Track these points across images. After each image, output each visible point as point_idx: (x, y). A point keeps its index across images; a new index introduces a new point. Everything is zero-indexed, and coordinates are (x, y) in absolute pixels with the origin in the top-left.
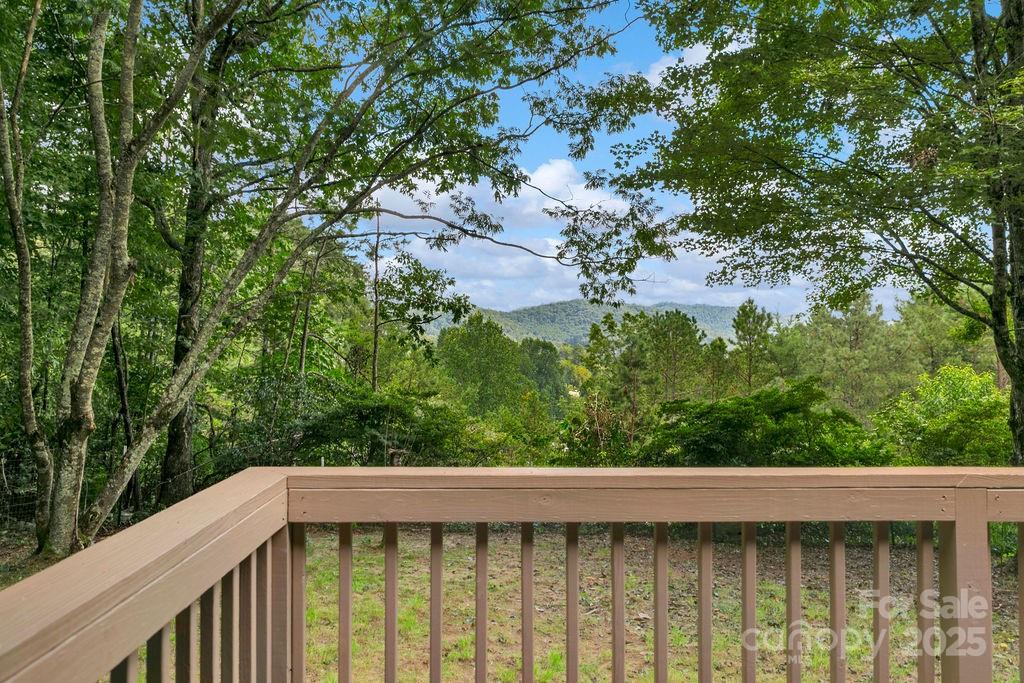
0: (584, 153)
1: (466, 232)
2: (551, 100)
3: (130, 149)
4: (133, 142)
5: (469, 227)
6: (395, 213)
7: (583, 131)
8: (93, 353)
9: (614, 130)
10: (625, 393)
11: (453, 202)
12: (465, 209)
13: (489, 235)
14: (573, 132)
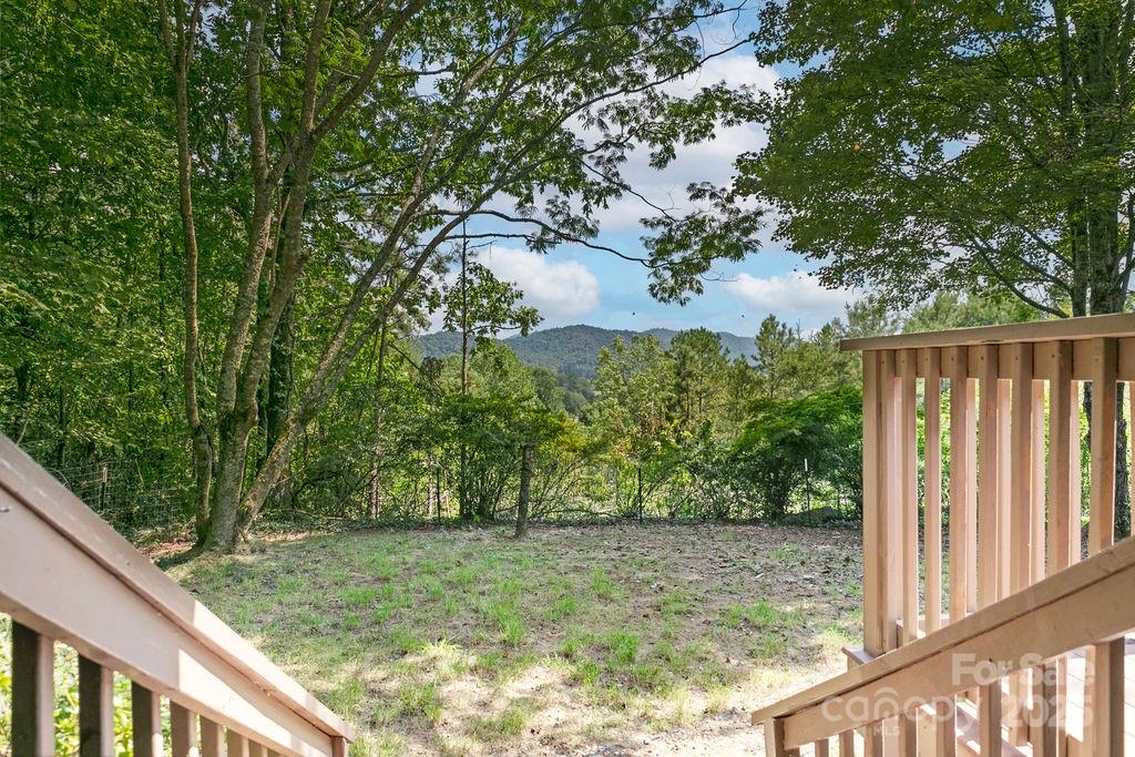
0: (666, 162)
1: (562, 236)
2: (635, 109)
3: (311, 138)
4: (315, 132)
5: (565, 231)
6: (501, 216)
7: (663, 141)
8: (262, 344)
9: (690, 141)
10: (679, 402)
11: (550, 207)
12: (560, 212)
13: (583, 238)
14: (654, 141)
